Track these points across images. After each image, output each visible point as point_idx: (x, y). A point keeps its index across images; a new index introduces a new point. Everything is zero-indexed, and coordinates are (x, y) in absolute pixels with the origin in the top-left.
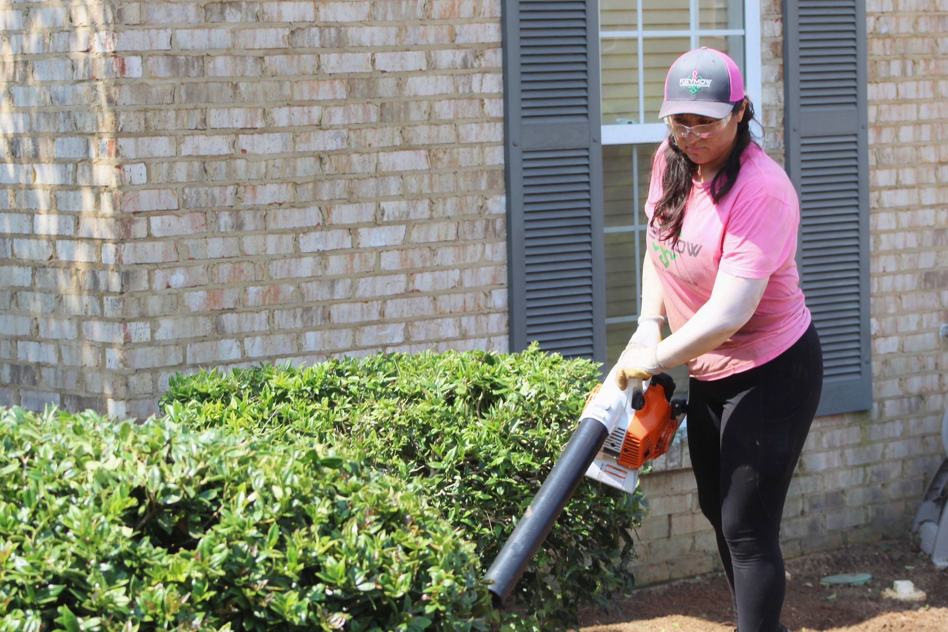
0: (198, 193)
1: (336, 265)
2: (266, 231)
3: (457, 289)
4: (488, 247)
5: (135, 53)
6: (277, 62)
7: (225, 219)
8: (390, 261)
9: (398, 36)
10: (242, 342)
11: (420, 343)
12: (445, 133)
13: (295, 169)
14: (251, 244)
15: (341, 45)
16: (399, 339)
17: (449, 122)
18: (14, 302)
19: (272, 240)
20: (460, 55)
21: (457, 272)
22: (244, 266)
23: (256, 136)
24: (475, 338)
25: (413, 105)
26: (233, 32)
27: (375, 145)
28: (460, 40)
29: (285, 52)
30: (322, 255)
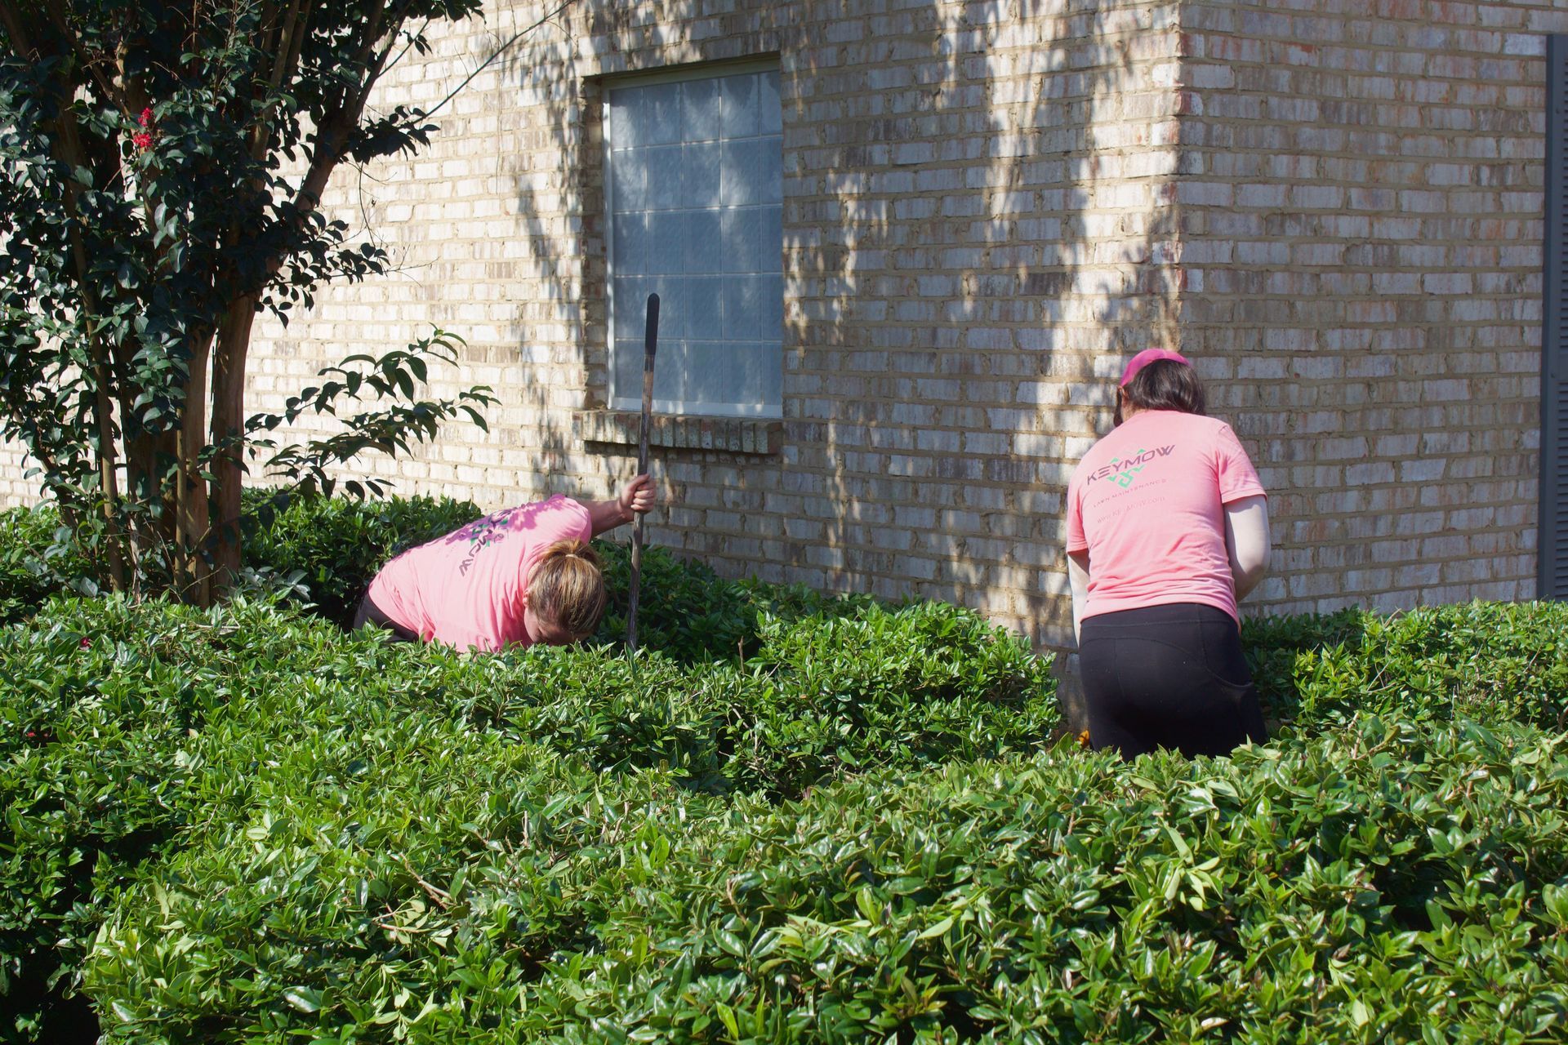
0: (1252, 419)
1: (1379, 499)
2: (1315, 462)
3: (1491, 527)
4: (1521, 485)
5: (1198, 266)
6: (1332, 280)
7: (1277, 447)
8: (1429, 496)
9: (1447, 256)
10: (1287, 580)
11: (1454, 584)
12: (1487, 362)
13: (1345, 396)
14: (1300, 476)
15: (1393, 265)
16: (1434, 581)
17: (1491, 350)
18: (1036, 531)
19: (1320, 470)
20: (1504, 278)
21: (1491, 510)
22: (1293, 498)
23: (1310, 360)
24: (1505, 580)
25: (1458, 331)
26: (1292, 246)
27: (1421, 372)
28: (1504, 263)
29: (1340, 269)
30: (1367, 489)
